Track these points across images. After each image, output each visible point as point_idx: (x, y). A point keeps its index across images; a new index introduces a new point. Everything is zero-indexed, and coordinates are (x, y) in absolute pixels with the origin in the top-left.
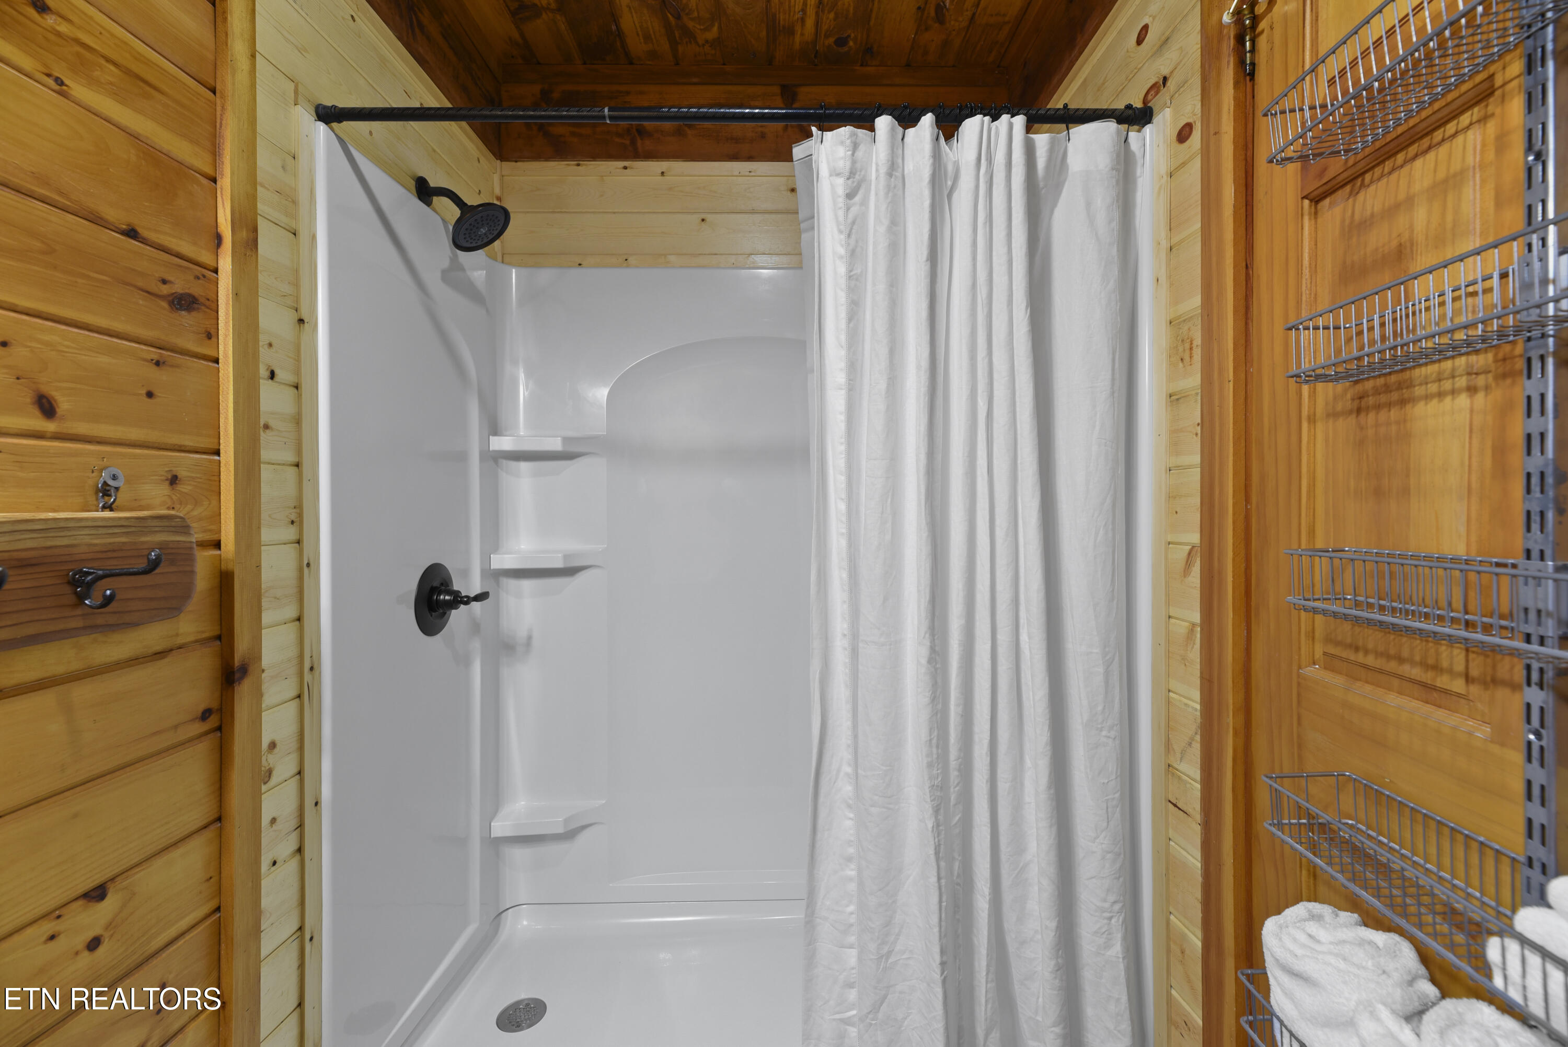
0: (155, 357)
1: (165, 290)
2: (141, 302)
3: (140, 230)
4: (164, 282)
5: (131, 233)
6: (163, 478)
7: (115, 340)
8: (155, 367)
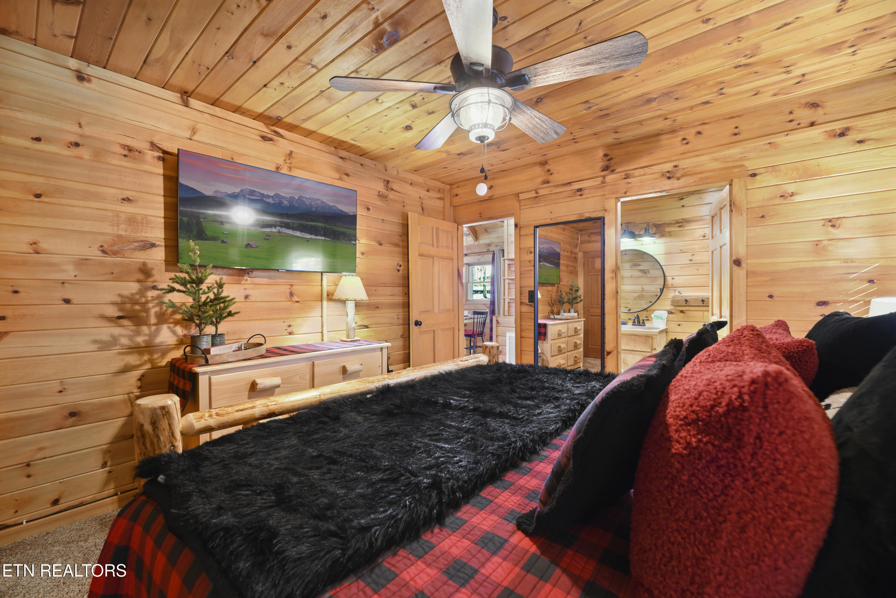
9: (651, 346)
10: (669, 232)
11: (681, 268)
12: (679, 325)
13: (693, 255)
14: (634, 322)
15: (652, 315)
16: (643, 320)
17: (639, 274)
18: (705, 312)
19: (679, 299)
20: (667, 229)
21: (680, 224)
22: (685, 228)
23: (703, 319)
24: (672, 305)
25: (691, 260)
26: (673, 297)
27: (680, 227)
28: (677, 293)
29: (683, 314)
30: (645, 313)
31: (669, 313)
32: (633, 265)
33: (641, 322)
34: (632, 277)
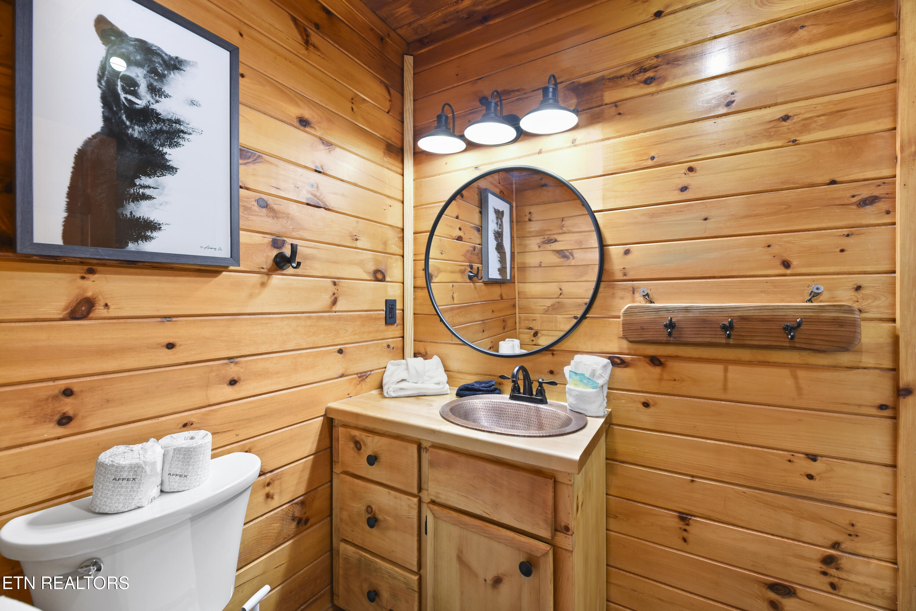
0: (846, 233)
1: (854, 200)
2: (838, 211)
3: (837, 179)
4: (853, 196)
5: (833, 182)
6: (851, 287)
7: (823, 231)
8: (847, 238)
9: (550, 516)
10: (615, 104)
11: (653, 215)
12: (646, 405)
13: (691, 169)
14: (516, 389)
15: (567, 370)
16: (541, 384)
17: (555, 259)
18: (731, 368)
19: (646, 317)
20: (610, 96)
21: (650, 74)
22: (666, 85)
23: (725, 388)
24: (625, 337)
25: (684, 189)
26: (629, 312)
27: (648, 82)
28: (640, 302)
29: (657, 370)
30: (547, 358)
31: (614, 364)
32: (544, 243)
33: (535, 387)
34: (540, 266)
